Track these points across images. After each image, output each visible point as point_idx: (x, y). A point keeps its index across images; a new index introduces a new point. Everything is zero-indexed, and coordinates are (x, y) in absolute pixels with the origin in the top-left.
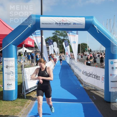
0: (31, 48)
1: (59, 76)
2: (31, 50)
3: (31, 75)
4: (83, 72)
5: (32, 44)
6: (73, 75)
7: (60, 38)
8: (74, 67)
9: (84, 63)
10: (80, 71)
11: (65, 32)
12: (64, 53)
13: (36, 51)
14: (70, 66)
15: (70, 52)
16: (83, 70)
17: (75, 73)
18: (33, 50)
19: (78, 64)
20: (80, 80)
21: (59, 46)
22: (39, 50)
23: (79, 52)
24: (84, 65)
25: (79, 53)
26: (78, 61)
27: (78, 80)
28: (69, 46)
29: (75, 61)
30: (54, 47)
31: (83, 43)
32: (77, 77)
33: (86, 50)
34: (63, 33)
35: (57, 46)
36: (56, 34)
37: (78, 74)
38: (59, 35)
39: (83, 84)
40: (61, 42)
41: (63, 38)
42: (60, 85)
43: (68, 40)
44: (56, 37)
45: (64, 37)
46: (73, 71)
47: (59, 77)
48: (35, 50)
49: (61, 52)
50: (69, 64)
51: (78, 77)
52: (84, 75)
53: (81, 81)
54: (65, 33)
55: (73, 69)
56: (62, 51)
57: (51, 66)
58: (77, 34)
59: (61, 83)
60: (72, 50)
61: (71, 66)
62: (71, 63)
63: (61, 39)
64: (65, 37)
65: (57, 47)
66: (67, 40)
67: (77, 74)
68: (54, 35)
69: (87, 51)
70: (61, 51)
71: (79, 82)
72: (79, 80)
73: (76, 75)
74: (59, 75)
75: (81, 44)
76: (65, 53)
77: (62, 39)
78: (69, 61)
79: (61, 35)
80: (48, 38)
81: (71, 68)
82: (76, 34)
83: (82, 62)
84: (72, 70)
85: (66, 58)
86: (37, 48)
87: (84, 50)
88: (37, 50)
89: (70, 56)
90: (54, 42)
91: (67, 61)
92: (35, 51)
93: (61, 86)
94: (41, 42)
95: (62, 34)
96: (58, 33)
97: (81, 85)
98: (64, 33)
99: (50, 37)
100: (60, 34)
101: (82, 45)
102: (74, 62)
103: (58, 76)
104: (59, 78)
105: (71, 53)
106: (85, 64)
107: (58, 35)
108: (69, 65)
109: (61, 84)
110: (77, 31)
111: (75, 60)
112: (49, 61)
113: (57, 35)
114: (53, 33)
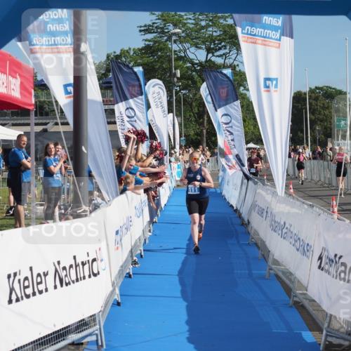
0: (13, 114)
1: (182, 282)
2: (14, 125)
3: (9, 276)
4: (320, 258)
5: (21, 93)
6: (263, 278)
7: (184, 59)
8: (271, 225)
9: (329, 205)
10: (305, 249)
11: (214, 23)
12: (212, 143)
13: (45, 131)
14: (245, 224)
15: (247, 143)
16: (324, 249)
17: (276, 262)
18: (27, 129)
19: (295, 210)
20: (306, 303)
21: (178, 101)
22: (61, 129)
23: (296, 139)
24: (324, 216)
25: (301, 143)
26: (292, 191)
27: (291, 302)
28: (238, 103)
29: (275, 194)
30: (148, 107)
31: (321, 86)
32: (288, 290)
33: (339, 126)
34: (203, 28)
35: (170, 103)
36: (163, 32)
37: (292, 270)
38: (180, 40)
39: (320, 330)
40: (191, 78)
41: (203, 59)
42: (187, 335)
43: (233, 67)
44: (164, 48)
45: (209, 50)
46: (259, 254)
47: (179, 288)
48: (39, 128)
49: (192, 142)
50: (236, 211)
51: (291, 285)
52: (329, 277)
53: (308, 314)
54: (214, 25)
55: (263, 243)
56: (200, 134)
57: (130, 220)
58: (288, 31)
59: (188, 323)
60: (256, 125)
61: (249, 222)
62: (254, 206)
63: (193, 64)
64: (216, 50)
65: (170, 111)
66: (228, 72)
67: (283, 273)
68: (150, 36)
69: (344, 137)
70: (192, 133)
71: (295, 317)
72: (300, 307)
73: (280, 274)
74: (181, 273)
75: (312, 91)
76: (215, 143)
77: (200, 64)
78: (237, 193)
79: (193, 37)
80: (118, 57)
81: (249, 233)
82: (283, 34)
83: (316, 200)
84: (256, 244)
85: (221, 173)
86: (47, 114)
87: (325, 128)
88: (51, 128)
89: (246, 163)
90: (149, 80)
91: (224, 193)
92: (37, 134)
93: (190, 340)
94: (71, 81)
95: (198, 31)
96: (175, 26)
97: (309, 336)
98: (210, 29)
99: (124, 53)
100: (187, 35)
101: (316, 99)
102: (269, 197)
103: (176, 279)
104: (179, 294)
105: (251, 145)
106: (336, 209)
107: (174, 38)
108: (240, 216)
109: (190, 331)
110: (287, 16)
111: (274, 185)
112: (123, 191)
113: (169, 39)
114: (147, 30)
